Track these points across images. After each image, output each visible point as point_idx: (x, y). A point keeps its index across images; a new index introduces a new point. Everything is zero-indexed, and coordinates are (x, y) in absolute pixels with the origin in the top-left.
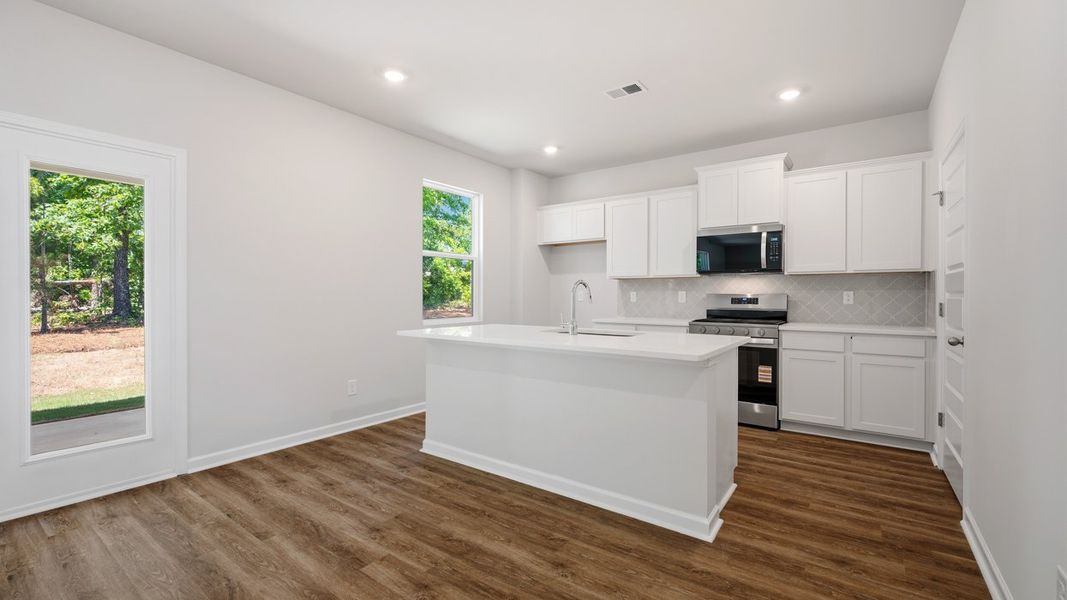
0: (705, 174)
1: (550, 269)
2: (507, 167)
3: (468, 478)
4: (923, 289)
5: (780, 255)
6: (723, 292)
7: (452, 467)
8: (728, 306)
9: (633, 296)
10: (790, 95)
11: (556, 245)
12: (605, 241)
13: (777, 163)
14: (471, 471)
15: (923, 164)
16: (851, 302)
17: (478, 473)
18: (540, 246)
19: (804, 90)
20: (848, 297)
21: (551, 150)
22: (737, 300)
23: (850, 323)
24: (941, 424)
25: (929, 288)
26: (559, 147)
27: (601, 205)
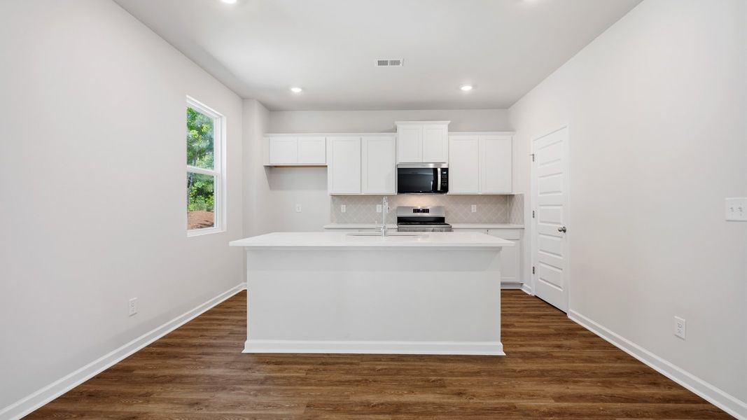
0: (401, 126)
1: (270, 186)
2: (244, 96)
3: (320, 362)
4: (506, 204)
5: (447, 183)
6: (405, 205)
7: (290, 357)
8: (412, 214)
9: (343, 208)
10: (467, 88)
11: (276, 167)
12: (326, 166)
13: (443, 126)
14: (312, 356)
15: (512, 138)
16: (475, 211)
17: (322, 356)
18: (266, 167)
19: (474, 86)
20: (474, 208)
21: (296, 90)
22: (416, 211)
23: (485, 223)
24: (534, 273)
25: (510, 205)
26: (303, 89)
27: (324, 138)
